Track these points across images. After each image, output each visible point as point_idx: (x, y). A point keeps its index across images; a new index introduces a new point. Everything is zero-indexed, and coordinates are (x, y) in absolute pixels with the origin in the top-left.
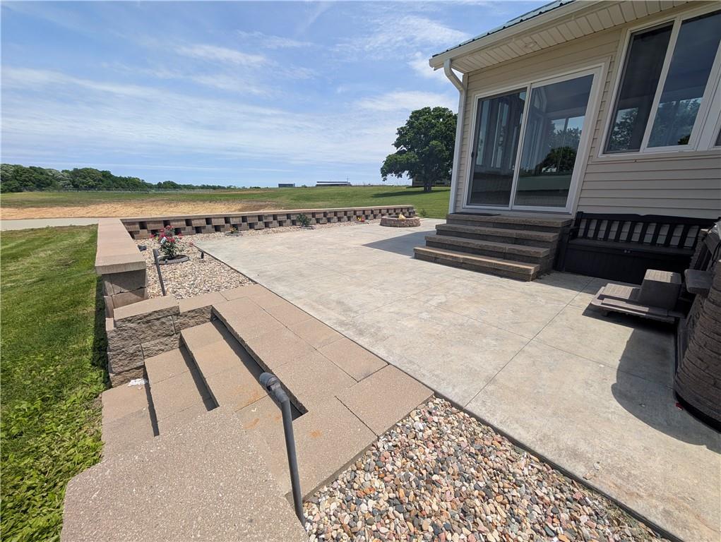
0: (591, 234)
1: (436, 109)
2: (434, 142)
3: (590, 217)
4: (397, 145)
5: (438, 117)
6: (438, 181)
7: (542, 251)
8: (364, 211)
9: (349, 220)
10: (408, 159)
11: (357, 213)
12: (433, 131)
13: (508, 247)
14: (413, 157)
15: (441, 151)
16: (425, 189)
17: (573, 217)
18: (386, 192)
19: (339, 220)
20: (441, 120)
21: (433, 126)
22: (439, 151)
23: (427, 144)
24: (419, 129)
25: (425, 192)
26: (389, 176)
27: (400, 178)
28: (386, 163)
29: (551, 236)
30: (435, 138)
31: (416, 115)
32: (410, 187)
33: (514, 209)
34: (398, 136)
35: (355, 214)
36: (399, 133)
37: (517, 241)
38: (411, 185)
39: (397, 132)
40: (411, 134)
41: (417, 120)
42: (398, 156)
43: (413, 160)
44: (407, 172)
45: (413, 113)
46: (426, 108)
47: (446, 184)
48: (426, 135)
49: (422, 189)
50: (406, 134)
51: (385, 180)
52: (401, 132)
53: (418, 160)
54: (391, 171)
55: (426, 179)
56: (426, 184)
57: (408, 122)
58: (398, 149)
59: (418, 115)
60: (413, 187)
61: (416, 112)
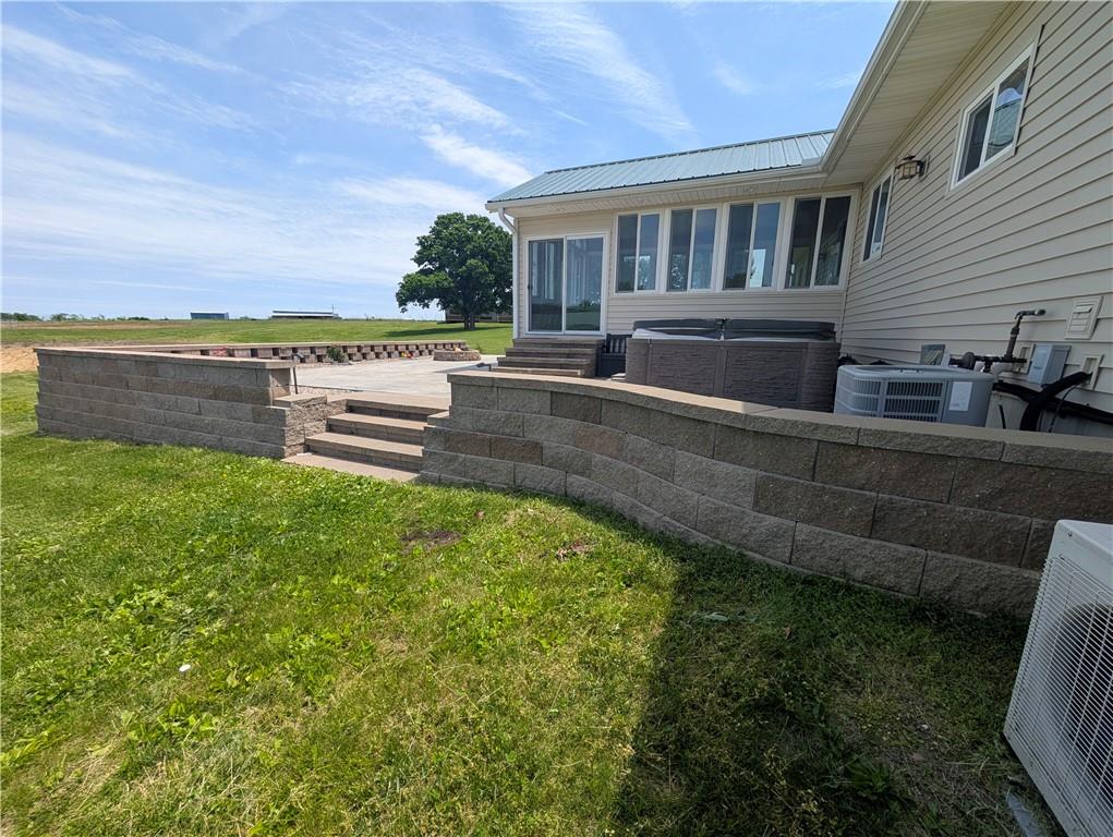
0: (617, 350)
1: (471, 217)
2: (471, 261)
3: (615, 338)
4: (419, 261)
5: (476, 228)
6: (484, 315)
7: (584, 361)
8: (407, 346)
9: (389, 356)
10: (437, 282)
11: (399, 348)
12: (470, 246)
13: (562, 360)
14: (443, 278)
15: (484, 274)
16: (466, 325)
17: (605, 338)
18: (406, 329)
19: (378, 356)
20: (480, 232)
21: (469, 239)
22: (481, 274)
23: (463, 263)
24: (451, 242)
25: (466, 329)
26: (410, 305)
27: (426, 309)
28: (403, 286)
29: (588, 350)
30: (473, 256)
31: (444, 222)
32: (442, 323)
33: (565, 334)
34: (419, 248)
35: (396, 349)
36: (421, 243)
37: (569, 355)
38: (444, 319)
39: (417, 242)
40: (438, 248)
41: (447, 228)
42: (423, 277)
43: (445, 284)
44: (436, 300)
45: (439, 218)
46: (457, 214)
47: (494, 319)
48: (460, 251)
49: (462, 325)
50: (431, 246)
51: (404, 311)
52: (422, 242)
53: (452, 285)
54: (412, 299)
55: (465, 312)
56: (466, 318)
57: (433, 230)
58: (421, 267)
59: (446, 221)
60: (447, 322)
61: (443, 217)
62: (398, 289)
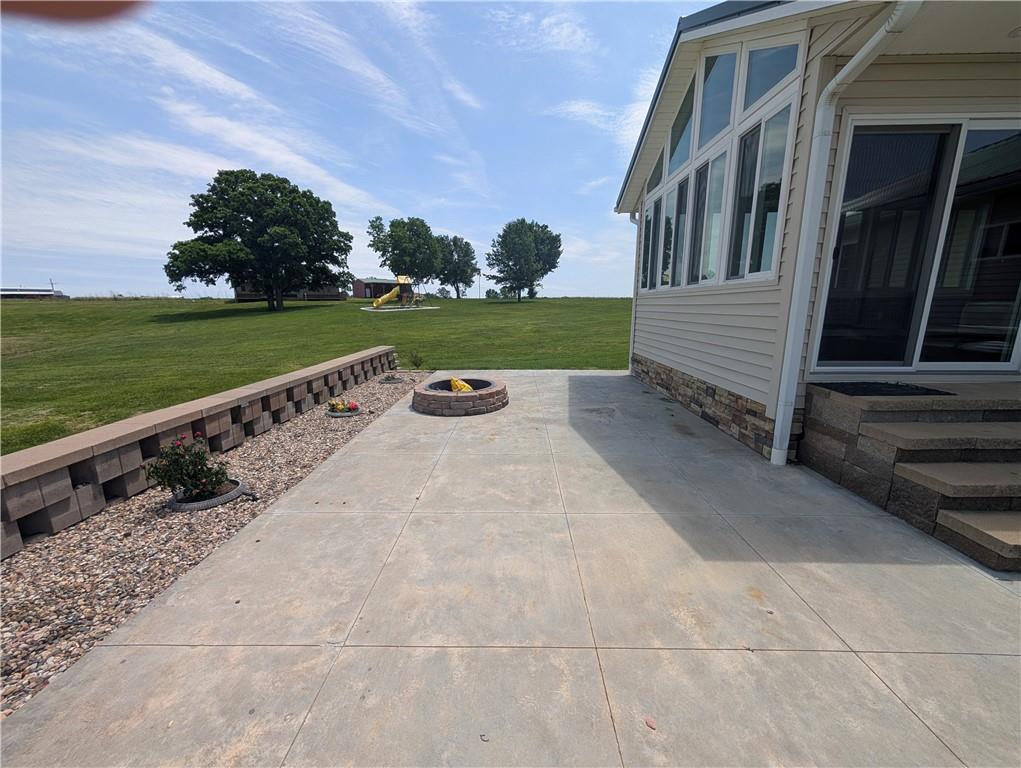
1: (266, 177)
2: (275, 229)
4: (195, 224)
10: (230, 252)
12: (271, 211)
14: (238, 248)
15: (294, 245)
16: (271, 305)
18: (182, 311)
20: (279, 195)
21: (271, 204)
22: (290, 244)
23: (261, 230)
25: (271, 309)
26: (187, 281)
27: (211, 285)
28: (174, 257)
30: (275, 222)
31: (229, 178)
32: (230, 302)
34: (195, 209)
36: (197, 203)
38: (233, 297)
39: (192, 200)
40: (222, 212)
41: (233, 187)
42: (207, 246)
43: (242, 255)
44: (227, 275)
45: (220, 173)
46: (246, 171)
48: (257, 216)
49: (265, 304)
50: (213, 208)
51: (180, 288)
53: (252, 257)
54: (189, 273)
55: (269, 289)
56: (270, 297)
57: (213, 189)
58: (200, 233)
59: (233, 179)
60: (240, 301)
61: (227, 173)
62: (167, 260)
